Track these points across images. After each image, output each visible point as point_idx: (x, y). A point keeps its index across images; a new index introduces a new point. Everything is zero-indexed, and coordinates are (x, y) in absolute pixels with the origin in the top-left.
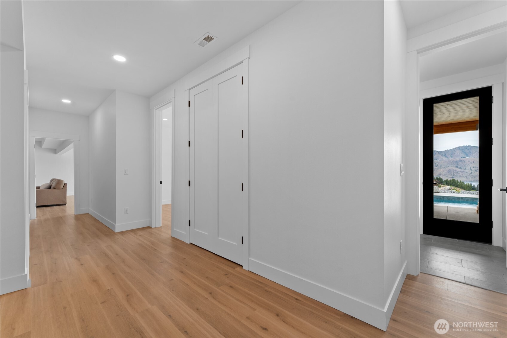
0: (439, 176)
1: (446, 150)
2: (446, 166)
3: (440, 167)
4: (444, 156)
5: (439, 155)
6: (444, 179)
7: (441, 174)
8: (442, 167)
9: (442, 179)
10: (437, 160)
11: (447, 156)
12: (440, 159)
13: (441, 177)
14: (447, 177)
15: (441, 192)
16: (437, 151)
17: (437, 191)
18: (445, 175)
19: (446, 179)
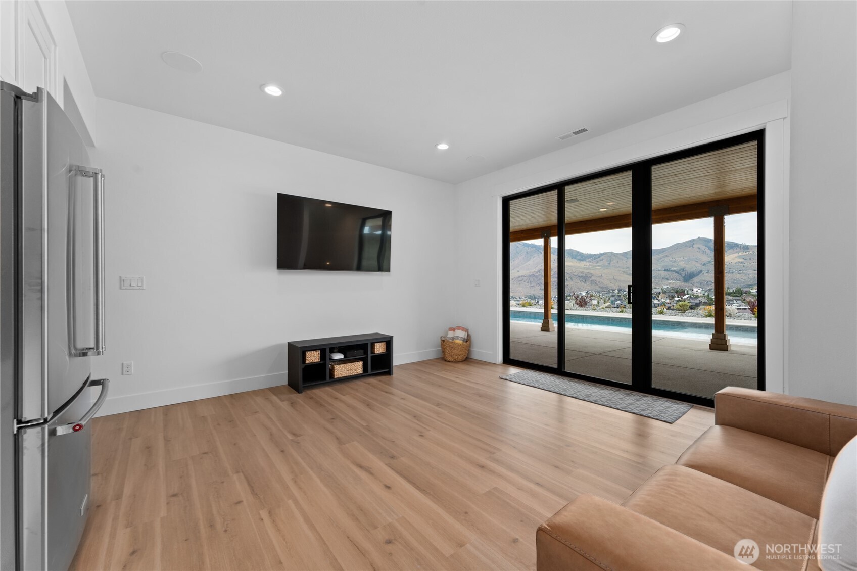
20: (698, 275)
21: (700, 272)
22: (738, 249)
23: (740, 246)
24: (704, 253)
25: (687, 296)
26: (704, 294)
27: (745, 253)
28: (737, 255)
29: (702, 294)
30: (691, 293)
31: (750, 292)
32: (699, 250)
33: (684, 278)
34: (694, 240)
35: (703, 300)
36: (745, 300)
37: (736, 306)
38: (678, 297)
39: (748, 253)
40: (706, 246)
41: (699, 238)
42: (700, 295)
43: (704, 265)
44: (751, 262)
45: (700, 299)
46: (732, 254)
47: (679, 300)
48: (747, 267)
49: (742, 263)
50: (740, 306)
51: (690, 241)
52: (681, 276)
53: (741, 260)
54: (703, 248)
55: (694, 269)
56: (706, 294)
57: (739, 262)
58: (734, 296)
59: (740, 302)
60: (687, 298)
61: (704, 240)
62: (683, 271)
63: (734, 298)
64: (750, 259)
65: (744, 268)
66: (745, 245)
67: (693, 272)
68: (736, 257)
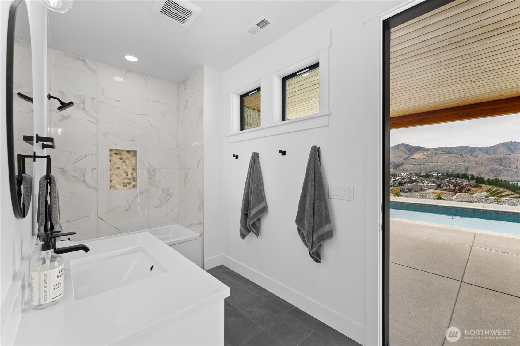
0: (480, 175)
1: (488, 147)
2: (488, 164)
3: (481, 165)
4: (486, 153)
5: (480, 152)
6: (486, 178)
7: (481, 173)
8: (483, 165)
9: (483, 178)
10: (477, 157)
11: (489, 153)
12: (481, 157)
13: (482, 175)
14: (489, 176)
15: (474, 201)
16: (478, 148)
17: (467, 200)
18: (486, 174)
19: (488, 178)
20: (402, 165)
21: (403, 164)
22: (423, 151)
23: (424, 149)
24: (405, 152)
25: (398, 178)
26: (408, 177)
27: (427, 153)
28: (422, 154)
29: (406, 177)
30: (400, 176)
31: (433, 176)
32: (402, 151)
33: (394, 167)
34: (399, 145)
35: (408, 180)
36: (430, 180)
37: (426, 183)
38: (393, 178)
39: (428, 153)
40: (406, 149)
41: (402, 144)
42: (405, 177)
43: (405, 159)
44: (430, 158)
45: (406, 179)
46: (420, 153)
47: (394, 180)
48: (428, 161)
49: (425, 158)
50: (429, 184)
51: (397, 145)
52: (392, 166)
53: (425, 157)
54: (404, 149)
55: (400, 162)
56: (409, 176)
57: (424, 158)
58: (425, 178)
59: (428, 181)
60: (398, 179)
61: (405, 145)
62: (393, 163)
63: (425, 179)
64: (430, 156)
65: (426, 162)
66: (427, 148)
67: (399, 164)
68: (422, 155)
